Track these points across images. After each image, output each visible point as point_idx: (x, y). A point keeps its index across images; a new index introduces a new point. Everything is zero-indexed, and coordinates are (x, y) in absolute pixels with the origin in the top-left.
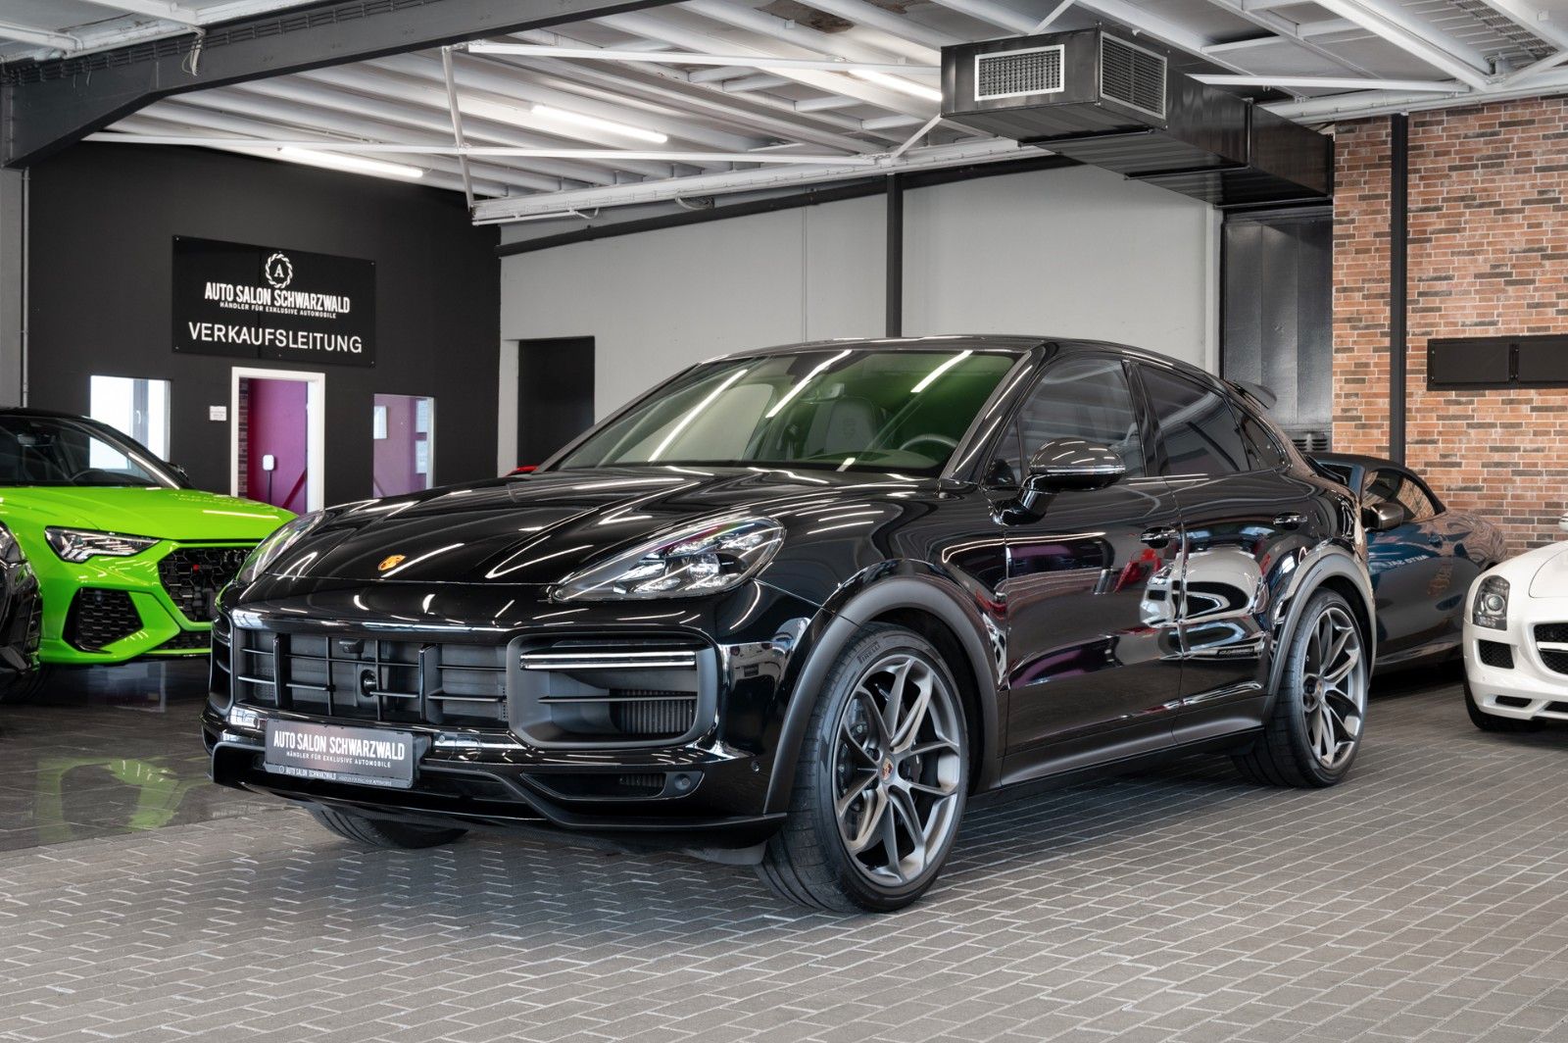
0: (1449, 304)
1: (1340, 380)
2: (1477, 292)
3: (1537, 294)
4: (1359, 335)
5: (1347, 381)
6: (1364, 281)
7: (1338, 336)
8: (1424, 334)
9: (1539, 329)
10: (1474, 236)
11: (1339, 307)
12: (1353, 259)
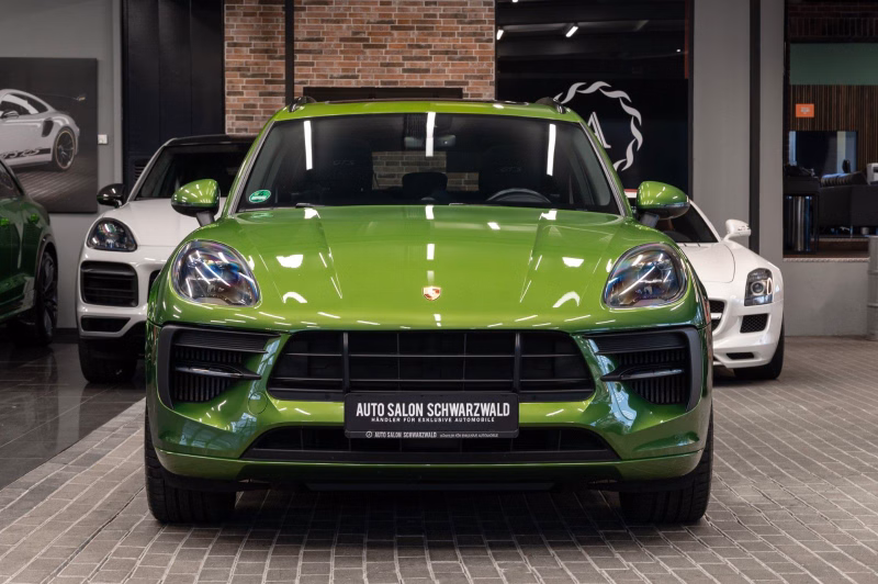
0: (321, 60)
1: (232, 118)
2: (342, 52)
3: (388, 56)
4: (247, 82)
5: (238, 119)
6: (251, 38)
7: (230, 82)
8: (301, 83)
9: (390, 83)
10: (339, 8)
11: (231, 59)
12: (242, 21)
